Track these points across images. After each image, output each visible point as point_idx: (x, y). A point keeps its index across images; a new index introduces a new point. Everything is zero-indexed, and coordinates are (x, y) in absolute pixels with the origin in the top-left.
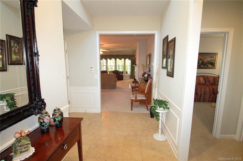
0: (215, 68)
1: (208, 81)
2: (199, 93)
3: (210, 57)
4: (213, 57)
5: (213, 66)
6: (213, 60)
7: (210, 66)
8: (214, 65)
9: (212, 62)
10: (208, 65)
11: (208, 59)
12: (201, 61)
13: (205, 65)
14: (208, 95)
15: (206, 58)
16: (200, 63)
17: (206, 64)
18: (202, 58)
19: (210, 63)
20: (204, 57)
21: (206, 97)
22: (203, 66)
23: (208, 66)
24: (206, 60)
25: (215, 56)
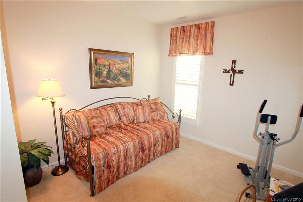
0: (132, 84)
1: (125, 115)
2: (114, 163)
3: (121, 60)
4: (127, 62)
5: (129, 80)
6: (127, 68)
7: (123, 80)
8: (129, 77)
9: (125, 73)
10: (121, 79)
11: (119, 65)
12: (107, 70)
13: (115, 79)
14: (133, 157)
15: (115, 63)
16: (105, 75)
17: (117, 76)
18: (107, 63)
19: (123, 74)
20: (111, 62)
21: (129, 163)
22: (111, 80)
23: (119, 80)
24: (114, 68)
25: (130, 60)
